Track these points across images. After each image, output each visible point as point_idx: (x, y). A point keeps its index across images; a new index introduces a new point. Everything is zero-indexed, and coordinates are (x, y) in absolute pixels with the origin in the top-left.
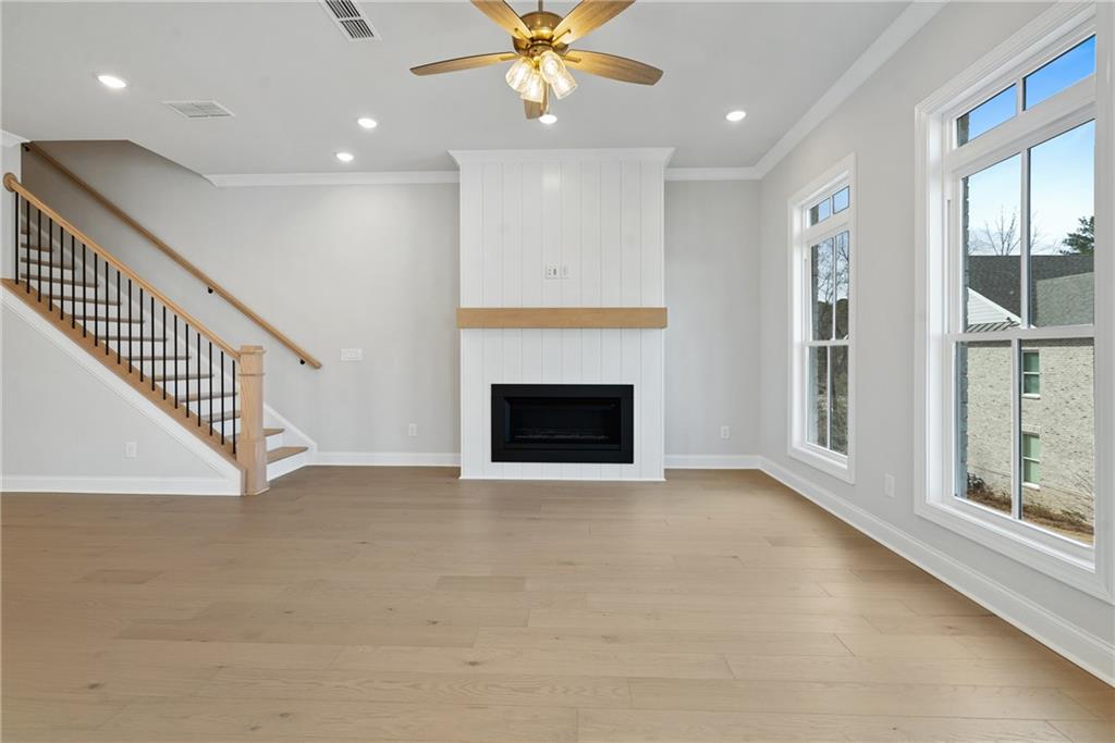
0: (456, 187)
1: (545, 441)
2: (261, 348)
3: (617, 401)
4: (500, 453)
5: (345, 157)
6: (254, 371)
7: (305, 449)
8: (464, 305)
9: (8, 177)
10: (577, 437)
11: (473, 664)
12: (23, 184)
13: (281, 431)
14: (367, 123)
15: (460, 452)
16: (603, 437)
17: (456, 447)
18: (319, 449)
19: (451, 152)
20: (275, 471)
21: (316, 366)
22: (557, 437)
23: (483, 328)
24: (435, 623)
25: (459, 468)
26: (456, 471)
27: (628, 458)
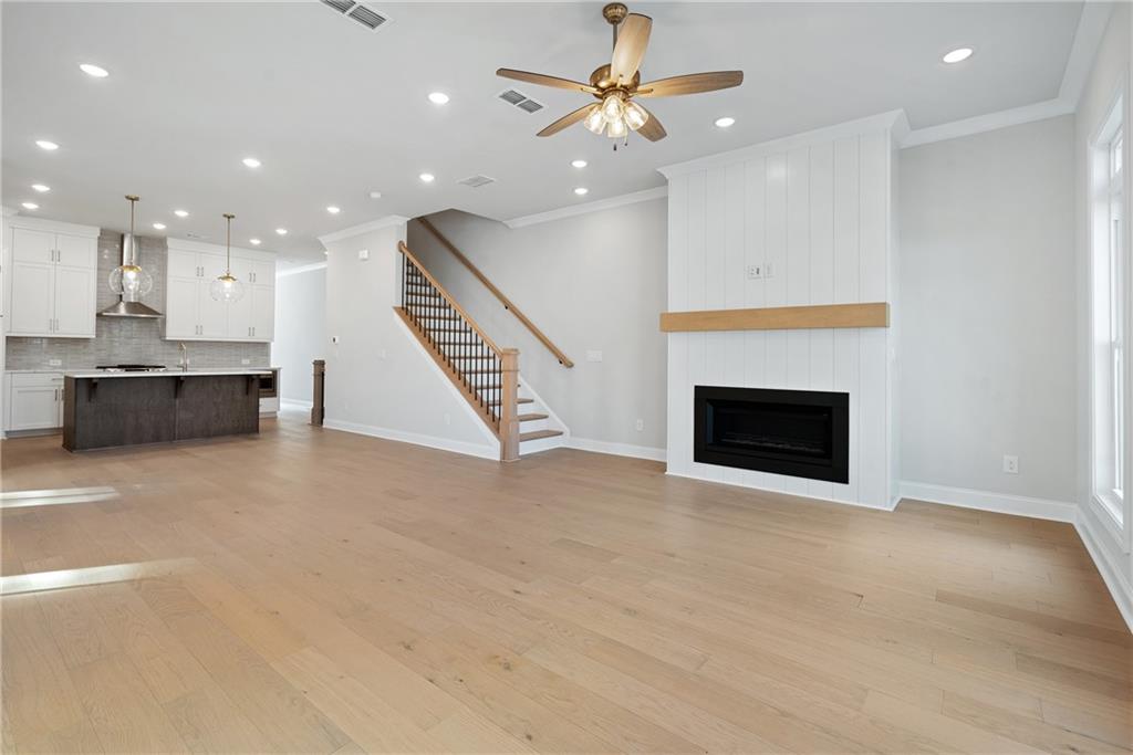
0: (664, 201)
1: (755, 448)
2: (516, 350)
3: (829, 410)
4: (703, 454)
5: (581, 191)
6: (511, 368)
7: (561, 434)
8: (671, 310)
9: (401, 243)
10: (788, 447)
11: (517, 592)
12: (408, 249)
13: (546, 417)
14: (580, 164)
15: (665, 447)
16: (818, 450)
17: (662, 443)
18: (571, 434)
19: (659, 170)
20: (526, 448)
21: (570, 365)
22: (765, 444)
23: (688, 331)
24: (523, 563)
25: (665, 464)
26: (662, 467)
27: (843, 477)
